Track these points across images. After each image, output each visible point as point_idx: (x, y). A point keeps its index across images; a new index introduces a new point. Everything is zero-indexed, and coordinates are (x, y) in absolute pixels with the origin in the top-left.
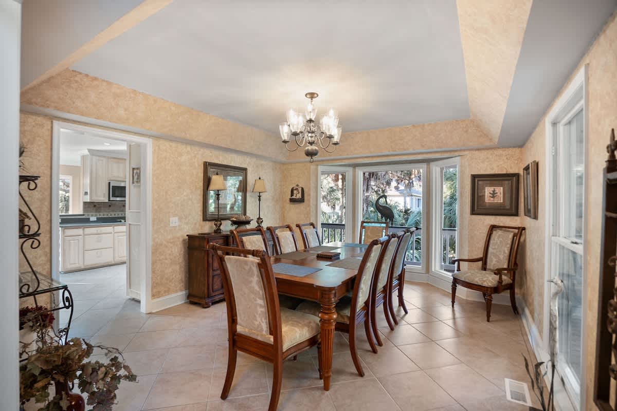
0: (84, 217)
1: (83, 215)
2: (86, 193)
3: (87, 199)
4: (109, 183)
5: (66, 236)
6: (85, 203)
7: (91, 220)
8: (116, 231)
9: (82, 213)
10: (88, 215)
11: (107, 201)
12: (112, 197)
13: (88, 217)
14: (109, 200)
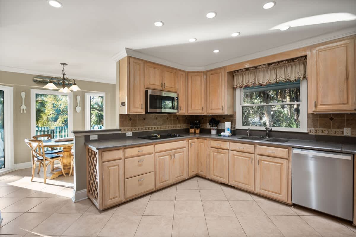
0: (120, 132)
1: (120, 130)
2: (123, 104)
3: (125, 111)
4: (147, 92)
5: (104, 162)
6: (121, 116)
7: (127, 136)
8: (157, 150)
9: (118, 128)
10: (124, 130)
11: (144, 113)
12: (150, 108)
13: (124, 132)
14: (147, 112)
